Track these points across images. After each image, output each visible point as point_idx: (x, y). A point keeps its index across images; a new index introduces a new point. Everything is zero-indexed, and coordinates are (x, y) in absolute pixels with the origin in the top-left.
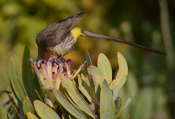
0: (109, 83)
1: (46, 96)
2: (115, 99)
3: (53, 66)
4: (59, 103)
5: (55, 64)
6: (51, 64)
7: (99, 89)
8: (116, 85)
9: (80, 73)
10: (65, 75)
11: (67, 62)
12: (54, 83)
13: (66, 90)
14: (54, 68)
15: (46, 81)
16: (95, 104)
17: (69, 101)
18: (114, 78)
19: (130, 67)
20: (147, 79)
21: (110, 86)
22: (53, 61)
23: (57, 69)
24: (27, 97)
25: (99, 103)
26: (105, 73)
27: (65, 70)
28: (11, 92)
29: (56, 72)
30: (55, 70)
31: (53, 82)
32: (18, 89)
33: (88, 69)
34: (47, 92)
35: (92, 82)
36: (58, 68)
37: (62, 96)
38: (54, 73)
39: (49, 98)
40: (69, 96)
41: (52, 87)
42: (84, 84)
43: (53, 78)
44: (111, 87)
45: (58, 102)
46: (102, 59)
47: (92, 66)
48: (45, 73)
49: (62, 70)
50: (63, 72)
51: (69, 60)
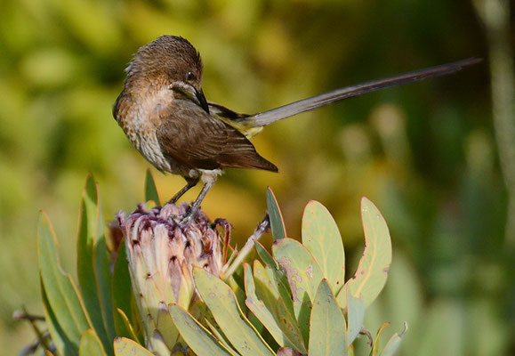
0: (334, 289)
1: (151, 327)
2: (352, 335)
3: (171, 237)
4: (188, 347)
5: (178, 233)
6: (166, 232)
7: (307, 307)
8: (357, 296)
9: (250, 259)
10: (206, 265)
11: (213, 227)
12: (176, 288)
13: (207, 309)
14: (174, 242)
15: (151, 283)
16: (294, 352)
17: (216, 341)
18: (349, 274)
19: (397, 242)
20: (448, 278)
21: (338, 300)
22: (171, 222)
23: (183, 245)
24: (93, 332)
25: (307, 347)
26: (325, 260)
27: (207, 251)
28: (43, 319)
29: (181, 256)
30: (179, 250)
31: (173, 286)
32: (65, 308)
33: (274, 248)
34: (154, 315)
35: (285, 285)
36: (188, 244)
37: (197, 328)
38: (174, 258)
39: (158, 333)
40: (218, 328)
41: (170, 299)
42: (261, 292)
43: (172, 272)
44: (341, 301)
45: (185, 347)
46: (316, 217)
47: (287, 241)
48: (149, 258)
49: (198, 250)
50: (202, 256)
51: (218, 221)
